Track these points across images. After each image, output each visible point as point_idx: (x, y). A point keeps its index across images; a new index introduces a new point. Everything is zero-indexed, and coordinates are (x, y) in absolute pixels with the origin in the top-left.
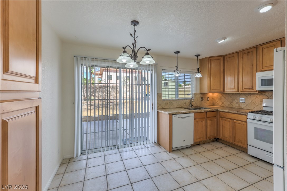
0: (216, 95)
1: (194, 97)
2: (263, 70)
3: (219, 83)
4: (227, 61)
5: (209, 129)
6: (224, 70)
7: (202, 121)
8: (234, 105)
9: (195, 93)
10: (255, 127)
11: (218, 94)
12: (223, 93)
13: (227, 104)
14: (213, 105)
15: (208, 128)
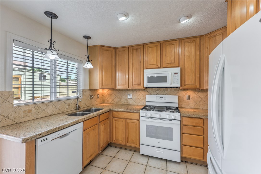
0: (106, 91)
1: (82, 95)
2: (148, 67)
3: (111, 78)
4: (119, 55)
5: (102, 137)
6: (115, 64)
7: (94, 130)
8: (123, 101)
9: (83, 90)
10: (146, 125)
11: (108, 90)
12: (114, 89)
13: (116, 100)
14: (103, 103)
15: (101, 135)
